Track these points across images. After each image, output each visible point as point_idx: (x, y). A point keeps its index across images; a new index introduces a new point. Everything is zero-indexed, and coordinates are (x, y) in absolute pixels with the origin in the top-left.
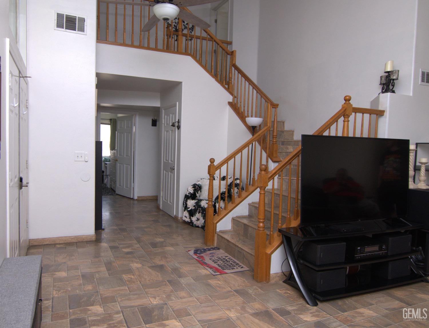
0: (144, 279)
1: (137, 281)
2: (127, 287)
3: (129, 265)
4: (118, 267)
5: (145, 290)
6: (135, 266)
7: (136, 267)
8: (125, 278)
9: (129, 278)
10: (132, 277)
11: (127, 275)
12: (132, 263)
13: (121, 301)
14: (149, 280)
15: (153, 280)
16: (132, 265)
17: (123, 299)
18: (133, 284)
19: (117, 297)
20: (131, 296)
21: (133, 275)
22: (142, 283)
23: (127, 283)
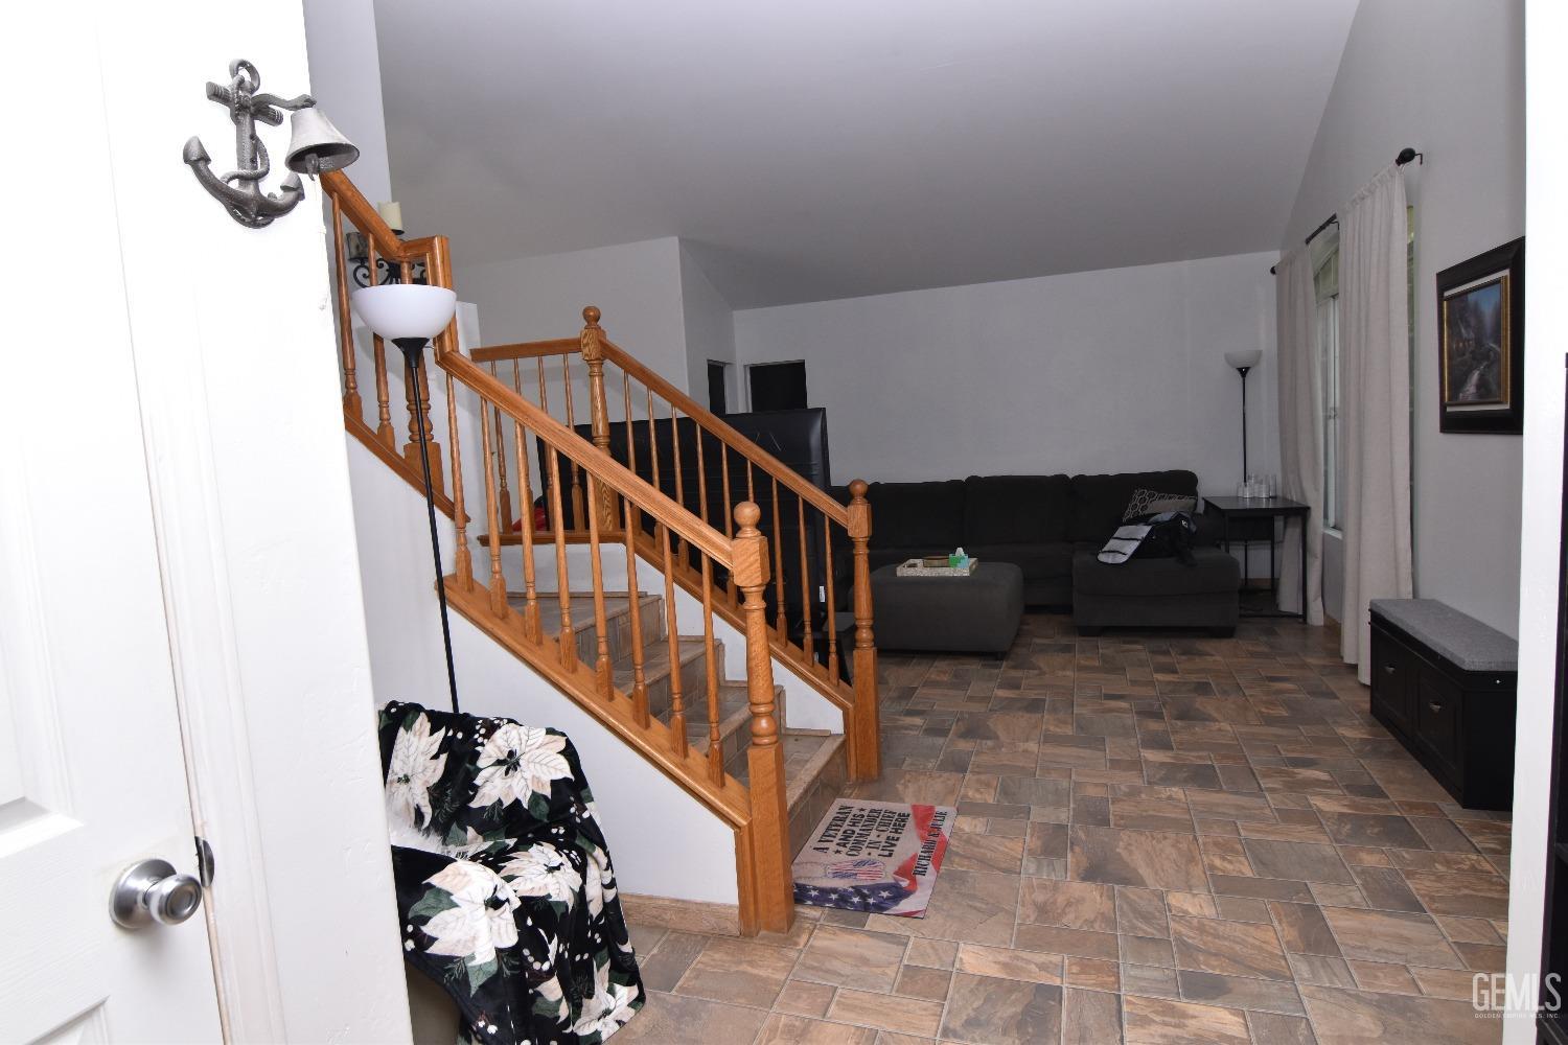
0: (1181, 846)
1: (1204, 844)
2: (1243, 834)
3: (1219, 909)
4: (1273, 916)
5: (1188, 817)
6: (1196, 900)
7: (1195, 895)
8: (1246, 863)
9: (1230, 862)
10: (1218, 862)
11: (1235, 874)
12: (1206, 922)
13: (1262, 808)
14: (1165, 838)
15: (1152, 836)
16: (1209, 911)
17: (1257, 812)
18: (1220, 839)
19: (1275, 818)
20: (1233, 812)
21: (1212, 867)
22: (1191, 837)
23: (1239, 847)
